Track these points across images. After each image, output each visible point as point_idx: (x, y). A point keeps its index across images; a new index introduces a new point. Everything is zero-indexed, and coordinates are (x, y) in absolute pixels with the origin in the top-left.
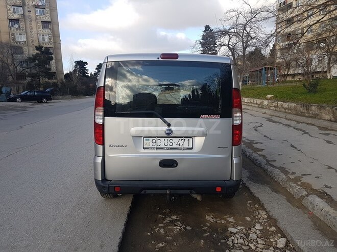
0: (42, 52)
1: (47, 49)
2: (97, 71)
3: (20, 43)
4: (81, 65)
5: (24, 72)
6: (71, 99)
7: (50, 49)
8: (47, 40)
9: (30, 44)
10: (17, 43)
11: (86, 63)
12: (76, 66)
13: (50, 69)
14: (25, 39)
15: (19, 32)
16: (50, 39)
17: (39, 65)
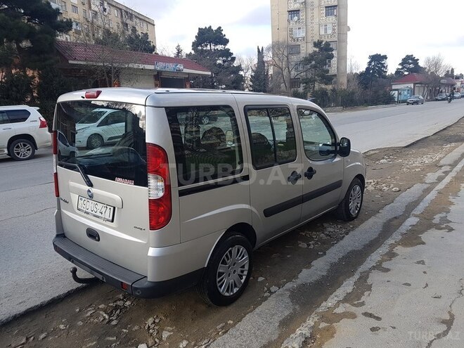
0: (321, 49)
1: (328, 44)
2: (400, 67)
3: (298, 40)
4: (378, 60)
5: (298, 77)
6: (342, 111)
7: (331, 43)
8: (330, 32)
9: (310, 39)
10: (294, 40)
11: (385, 57)
12: (370, 63)
13: (328, 71)
14: (304, 35)
15: (298, 25)
16: (334, 30)
17: (315, 67)
